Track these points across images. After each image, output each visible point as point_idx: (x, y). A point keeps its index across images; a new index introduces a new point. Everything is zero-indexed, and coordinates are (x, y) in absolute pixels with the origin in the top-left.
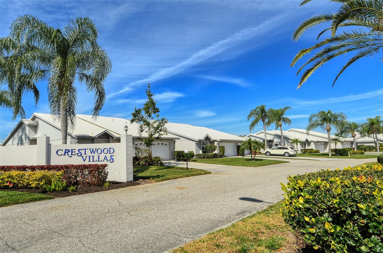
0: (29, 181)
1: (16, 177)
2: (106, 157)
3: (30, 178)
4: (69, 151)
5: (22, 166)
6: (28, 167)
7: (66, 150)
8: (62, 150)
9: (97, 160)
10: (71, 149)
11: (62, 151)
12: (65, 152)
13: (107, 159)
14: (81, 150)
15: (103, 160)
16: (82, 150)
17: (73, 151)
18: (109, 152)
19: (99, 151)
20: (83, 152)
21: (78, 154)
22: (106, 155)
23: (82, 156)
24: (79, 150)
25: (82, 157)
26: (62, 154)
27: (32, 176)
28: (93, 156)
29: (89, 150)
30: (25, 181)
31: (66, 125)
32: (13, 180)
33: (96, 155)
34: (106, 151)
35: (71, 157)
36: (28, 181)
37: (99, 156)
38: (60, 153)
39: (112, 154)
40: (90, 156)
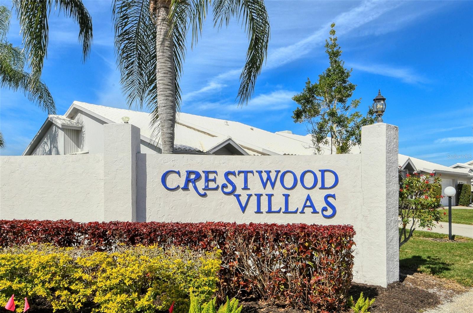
0: (94, 292)
1: (40, 274)
2: (309, 198)
3: (99, 280)
4: (198, 177)
5: (61, 222)
6: (81, 228)
7: (189, 173)
8: (178, 173)
9: (283, 210)
10: (203, 172)
11: (180, 176)
12: (188, 181)
13: (312, 206)
14: (233, 173)
15: (300, 210)
16: (235, 176)
17: (211, 176)
18: (319, 185)
19: (289, 180)
20: (239, 181)
21: (224, 186)
22: (309, 192)
23: (236, 193)
24: (227, 174)
25: (238, 196)
26: (178, 187)
27: (104, 271)
28: (270, 196)
29: (257, 175)
30: (76, 292)
31: (172, 102)
32: (29, 285)
33: (278, 191)
34: (309, 180)
35: (205, 195)
36: (89, 292)
37: (287, 196)
38: (173, 181)
39: (331, 192)
40: (259, 196)
